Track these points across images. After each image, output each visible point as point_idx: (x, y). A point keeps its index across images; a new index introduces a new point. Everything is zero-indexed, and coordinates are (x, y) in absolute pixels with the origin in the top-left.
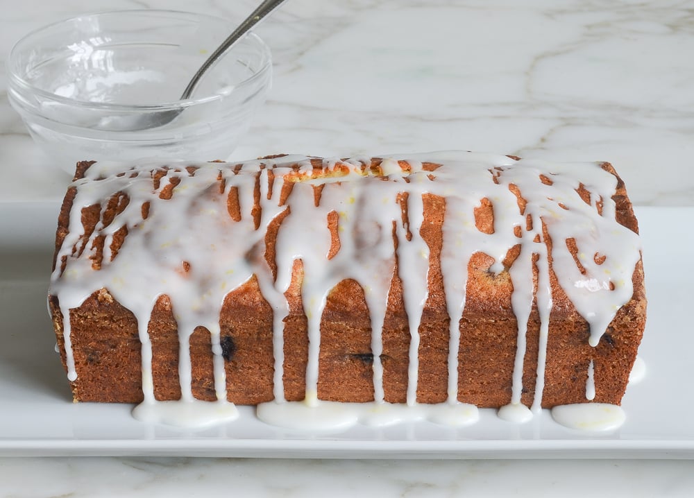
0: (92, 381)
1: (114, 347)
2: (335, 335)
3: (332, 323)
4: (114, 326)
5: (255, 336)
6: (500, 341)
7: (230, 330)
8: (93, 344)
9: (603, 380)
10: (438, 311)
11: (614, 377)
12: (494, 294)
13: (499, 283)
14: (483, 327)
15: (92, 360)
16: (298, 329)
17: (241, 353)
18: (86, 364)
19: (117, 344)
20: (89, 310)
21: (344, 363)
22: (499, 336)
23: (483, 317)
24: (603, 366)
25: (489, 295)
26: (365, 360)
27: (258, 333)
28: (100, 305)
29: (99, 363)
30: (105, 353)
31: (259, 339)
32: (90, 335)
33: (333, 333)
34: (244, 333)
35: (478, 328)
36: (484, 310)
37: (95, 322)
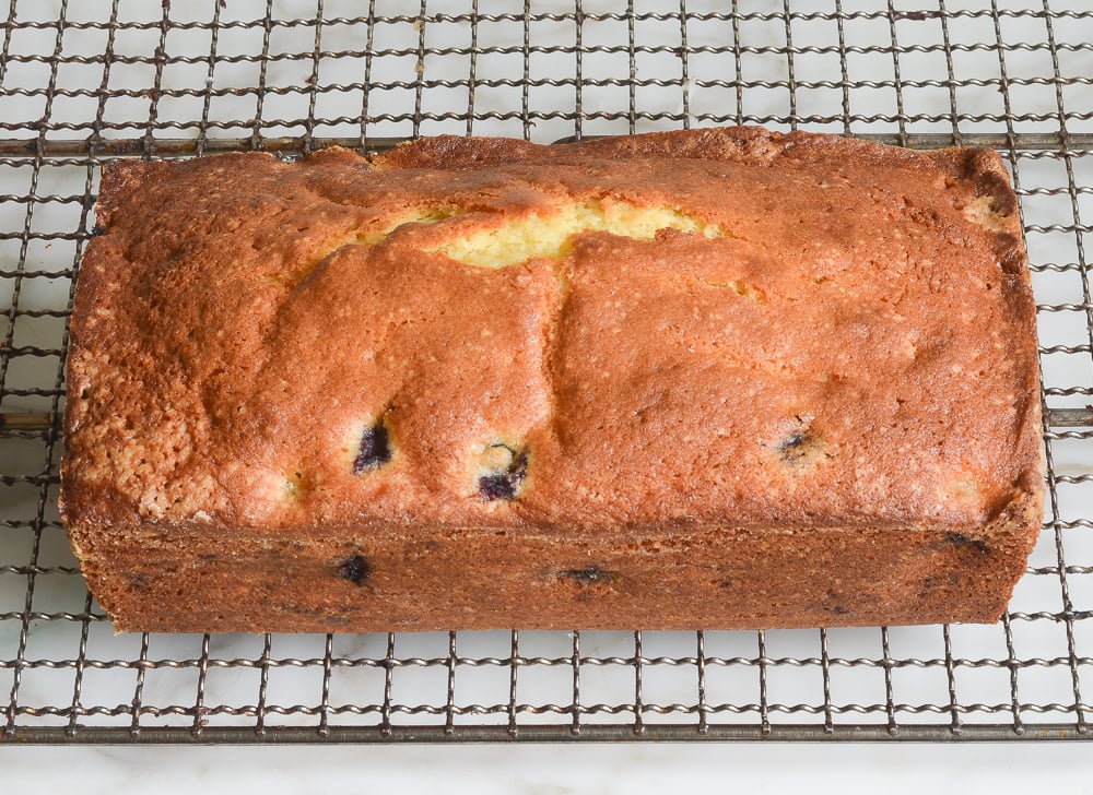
0: (141, 611)
1: (174, 571)
2: (531, 552)
3: (526, 537)
4: (169, 546)
5: (401, 556)
6: (802, 555)
7: (359, 549)
8: (137, 567)
9: (970, 595)
10: (699, 521)
11: (989, 592)
12: (791, 492)
13: (801, 472)
14: (773, 540)
15: (137, 586)
16: (470, 546)
17: (378, 576)
18: (129, 590)
19: (177, 567)
20: (126, 528)
21: (547, 584)
22: (801, 550)
23: (774, 527)
24: (970, 579)
25: (784, 492)
26: (582, 578)
27: (406, 552)
28: (143, 522)
29: (149, 589)
30: (158, 578)
31: (406, 559)
32: (132, 559)
33: (528, 550)
34: (382, 552)
35: (765, 540)
36: (776, 519)
37: (137, 542)
